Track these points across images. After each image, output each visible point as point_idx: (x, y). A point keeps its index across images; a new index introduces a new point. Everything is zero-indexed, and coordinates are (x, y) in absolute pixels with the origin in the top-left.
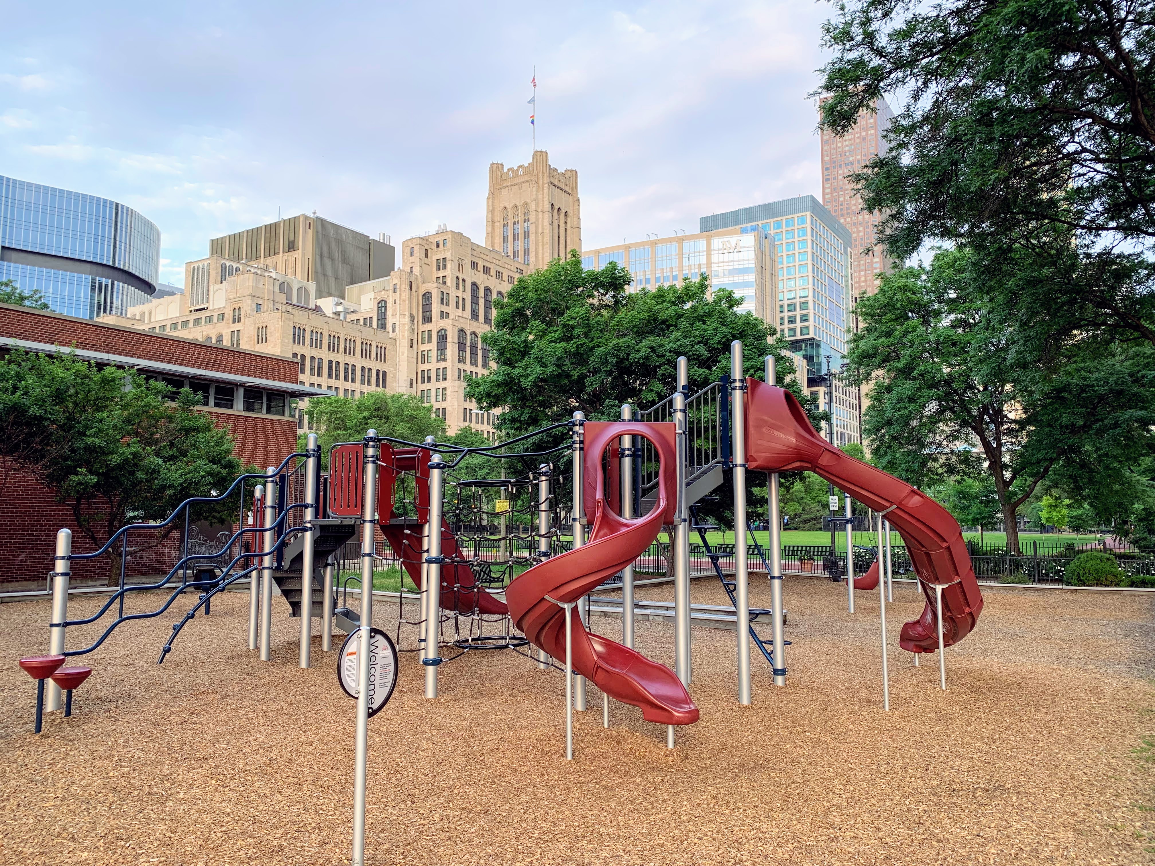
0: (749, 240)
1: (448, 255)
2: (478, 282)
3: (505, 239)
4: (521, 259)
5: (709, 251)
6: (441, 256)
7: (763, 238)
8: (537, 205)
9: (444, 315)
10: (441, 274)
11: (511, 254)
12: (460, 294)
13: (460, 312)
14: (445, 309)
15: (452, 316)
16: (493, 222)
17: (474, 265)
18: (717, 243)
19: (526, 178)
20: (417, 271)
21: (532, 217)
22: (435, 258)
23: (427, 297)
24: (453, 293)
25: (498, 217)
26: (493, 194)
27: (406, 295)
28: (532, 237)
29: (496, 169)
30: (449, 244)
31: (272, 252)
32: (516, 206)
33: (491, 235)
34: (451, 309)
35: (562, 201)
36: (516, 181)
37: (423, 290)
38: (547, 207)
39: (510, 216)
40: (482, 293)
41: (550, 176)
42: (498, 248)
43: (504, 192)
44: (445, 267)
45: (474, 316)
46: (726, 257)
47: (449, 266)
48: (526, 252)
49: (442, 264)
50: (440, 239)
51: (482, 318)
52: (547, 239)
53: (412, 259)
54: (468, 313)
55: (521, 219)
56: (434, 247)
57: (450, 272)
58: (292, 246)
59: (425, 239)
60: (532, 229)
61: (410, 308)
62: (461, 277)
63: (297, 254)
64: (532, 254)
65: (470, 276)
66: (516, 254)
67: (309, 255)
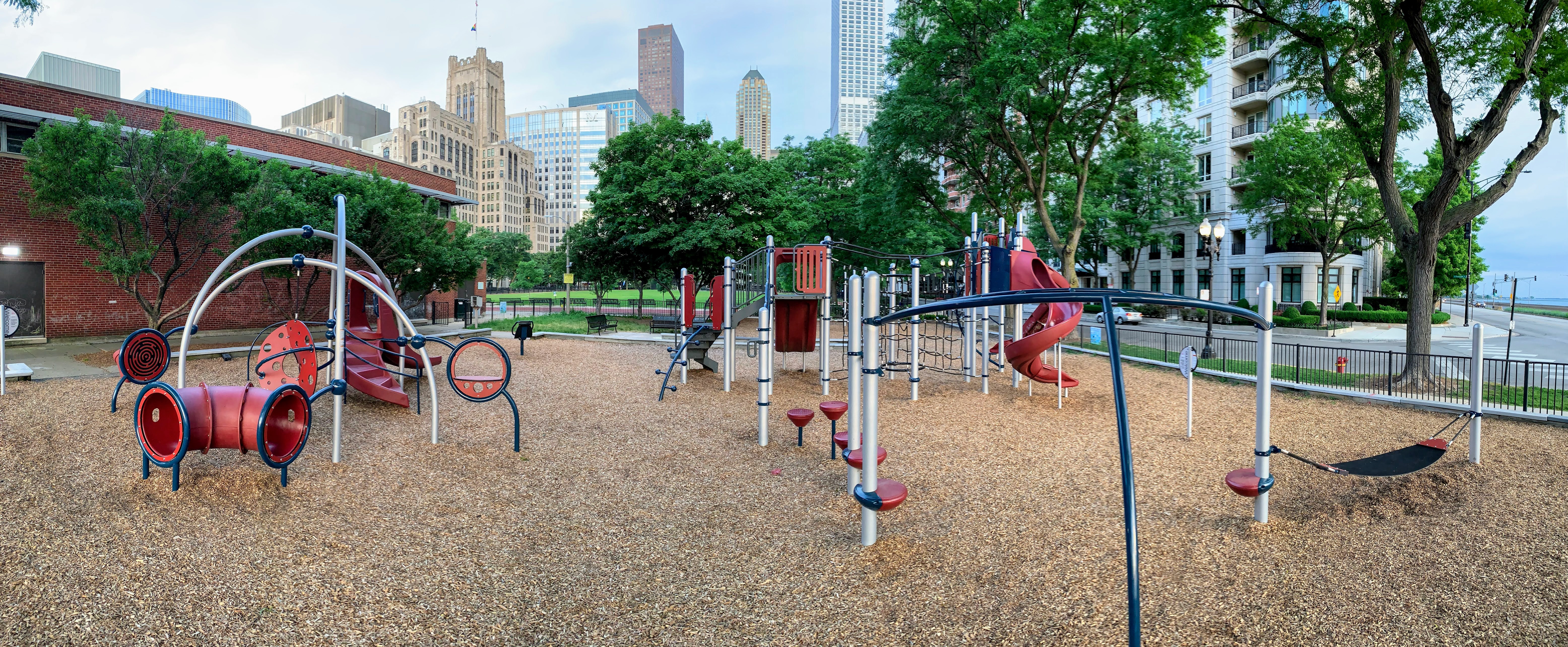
0: (603, 113)
1: (427, 117)
2: (445, 135)
3: (458, 107)
4: (468, 119)
5: (578, 119)
6: (422, 118)
7: (610, 113)
8: (479, 84)
9: (425, 157)
10: (423, 129)
11: (462, 115)
12: (434, 142)
13: (433, 154)
14: (426, 153)
15: (429, 157)
16: (451, 95)
17: (442, 124)
18: (583, 114)
19: (472, 66)
20: (408, 128)
21: (476, 92)
22: (419, 119)
23: (415, 144)
24: (430, 142)
25: (454, 92)
26: (451, 76)
27: (402, 144)
28: (476, 105)
29: (453, 59)
30: (428, 110)
31: (318, 120)
32: (465, 84)
33: (450, 104)
34: (428, 153)
35: (495, 82)
36: (466, 68)
37: (412, 141)
38: (485, 85)
39: (462, 91)
40: (447, 142)
41: (488, 65)
42: (454, 111)
43: (458, 75)
44: (425, 125)
45: (442, 157)
46: (589, 124)
47: (427, 124)
48: (472, 115)
49: (423, 123)
50: (422, 106)
51: (446, 158)
52: (486, 107)
53: (405, 120)
54: (438, 155)
55: (468, 93)
56: (418, 112)
57: (427, 128)
58: (330, 116)
59: (413, 107)
60: (476, 99)
61: (405, 152)
62: (435, 131)
63: (334, 121)
64: (476, 117)
65: (440, 131)
66: (465, 116)
67: (341, 121)
